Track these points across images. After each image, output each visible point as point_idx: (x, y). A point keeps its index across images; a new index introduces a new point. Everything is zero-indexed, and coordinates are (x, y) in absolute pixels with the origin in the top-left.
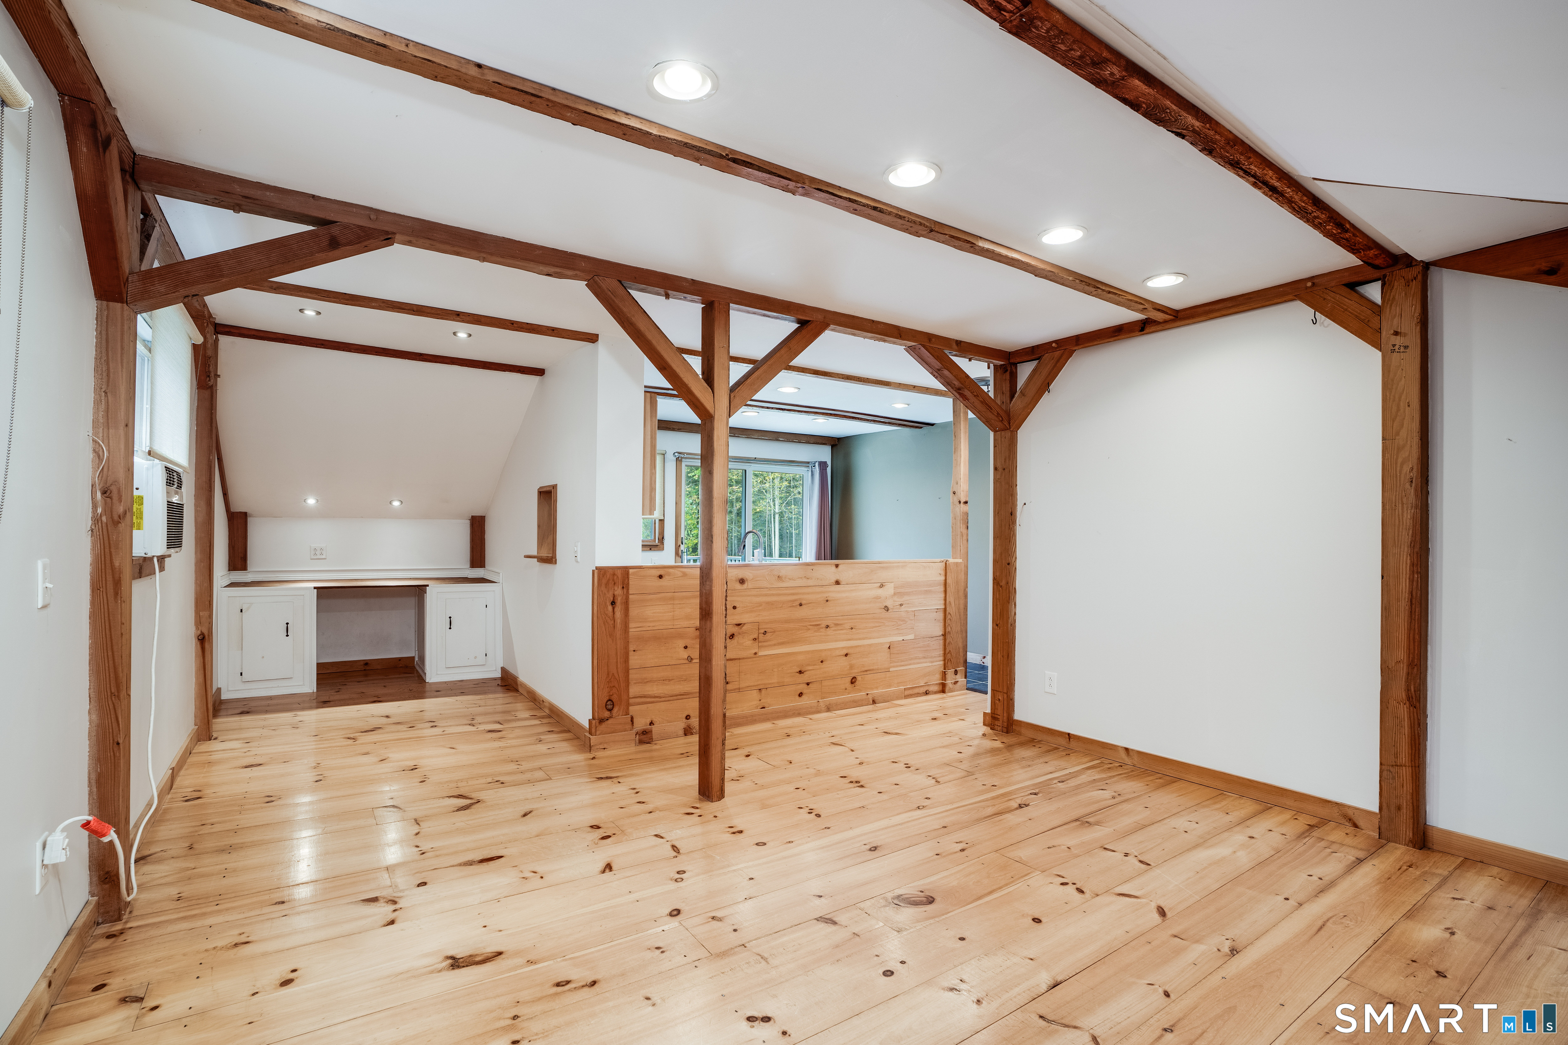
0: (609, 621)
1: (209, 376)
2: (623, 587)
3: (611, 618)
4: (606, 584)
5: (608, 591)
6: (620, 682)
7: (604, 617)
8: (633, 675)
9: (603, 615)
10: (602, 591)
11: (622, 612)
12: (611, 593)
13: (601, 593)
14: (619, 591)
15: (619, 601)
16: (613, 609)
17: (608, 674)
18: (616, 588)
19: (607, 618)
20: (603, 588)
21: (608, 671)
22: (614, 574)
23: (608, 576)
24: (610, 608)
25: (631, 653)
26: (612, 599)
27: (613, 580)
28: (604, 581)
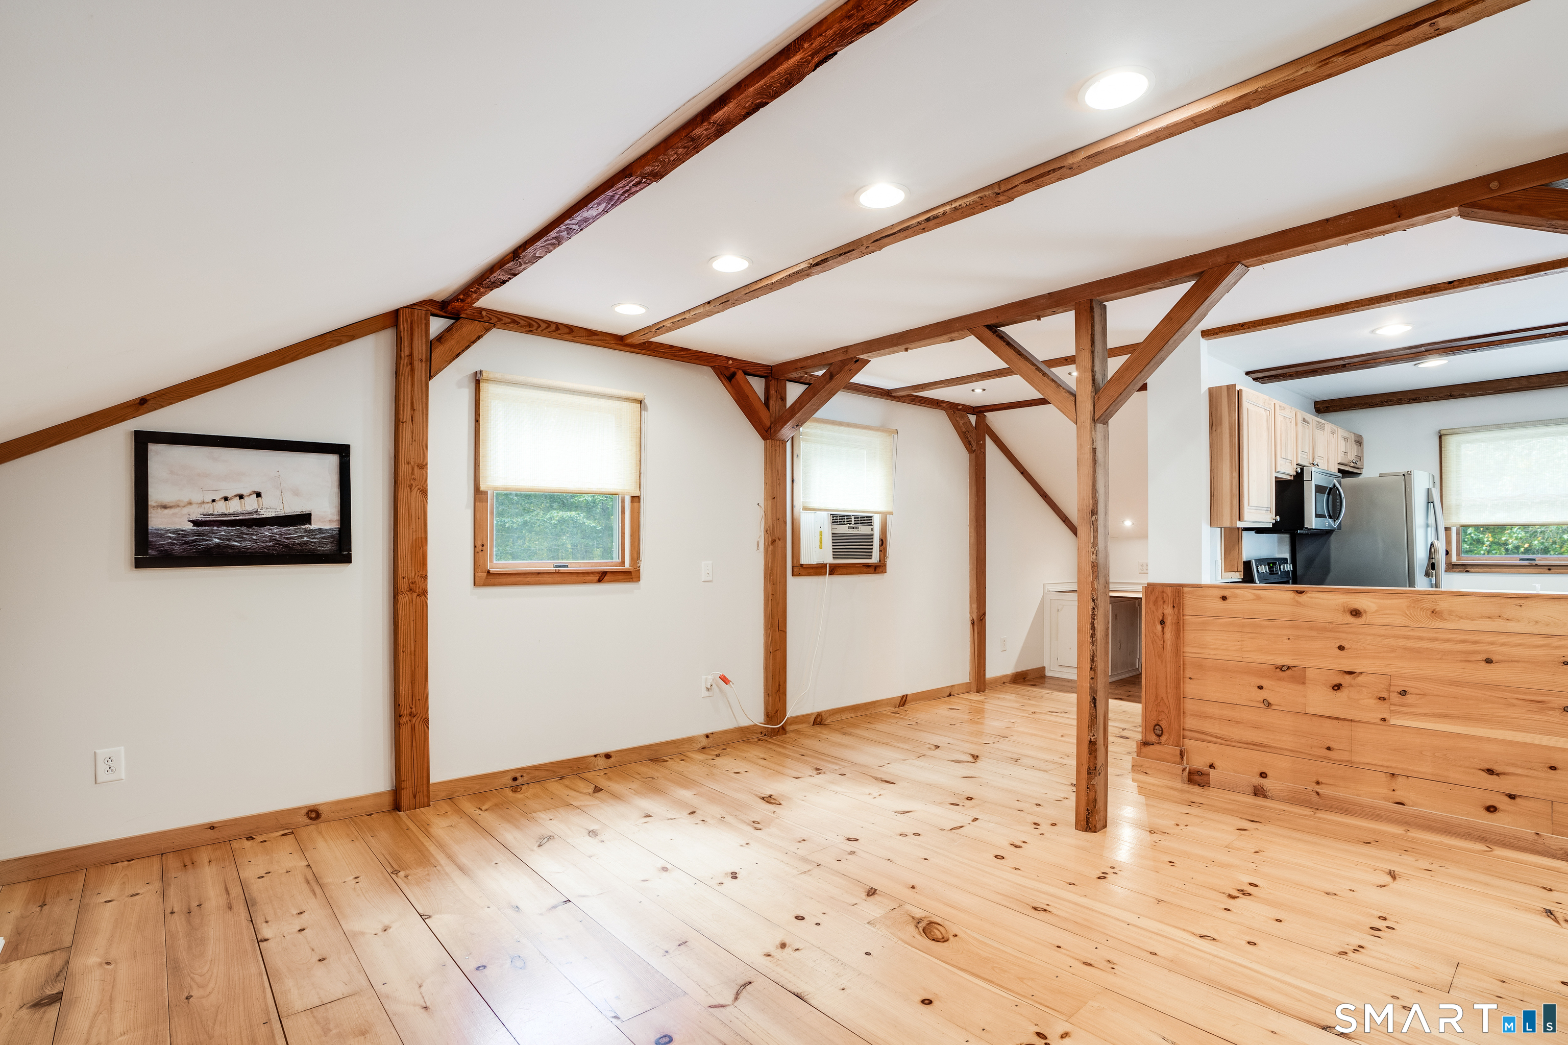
0: (1158, 641)
1: (971, 444)
2: (1174, 607)
3: (1160, 638)
4: (1154, 602)
5: (1157, 610)
6: (1170, 709)
7: (1152, 636)
8: (1189, 706)
9: (1151, 634)
10: (1150, 608)
11: (1173, 633)
12: (1160, 612)
13: (1149, 610)
14: (1169, 610)
15: (1169, 621)
16: (1163, 628)
17: (1157, 697)
18: (1166, 607)
19: (1155, 637)
20: (1151, 605)
21: (1156, 693)
22: (1163, 592)
23: (1157, 593)
24: (1159, 627)
25: (1187, 680)
26: (1161, 618)
27: (1162, 598)
28: (1152, 598)
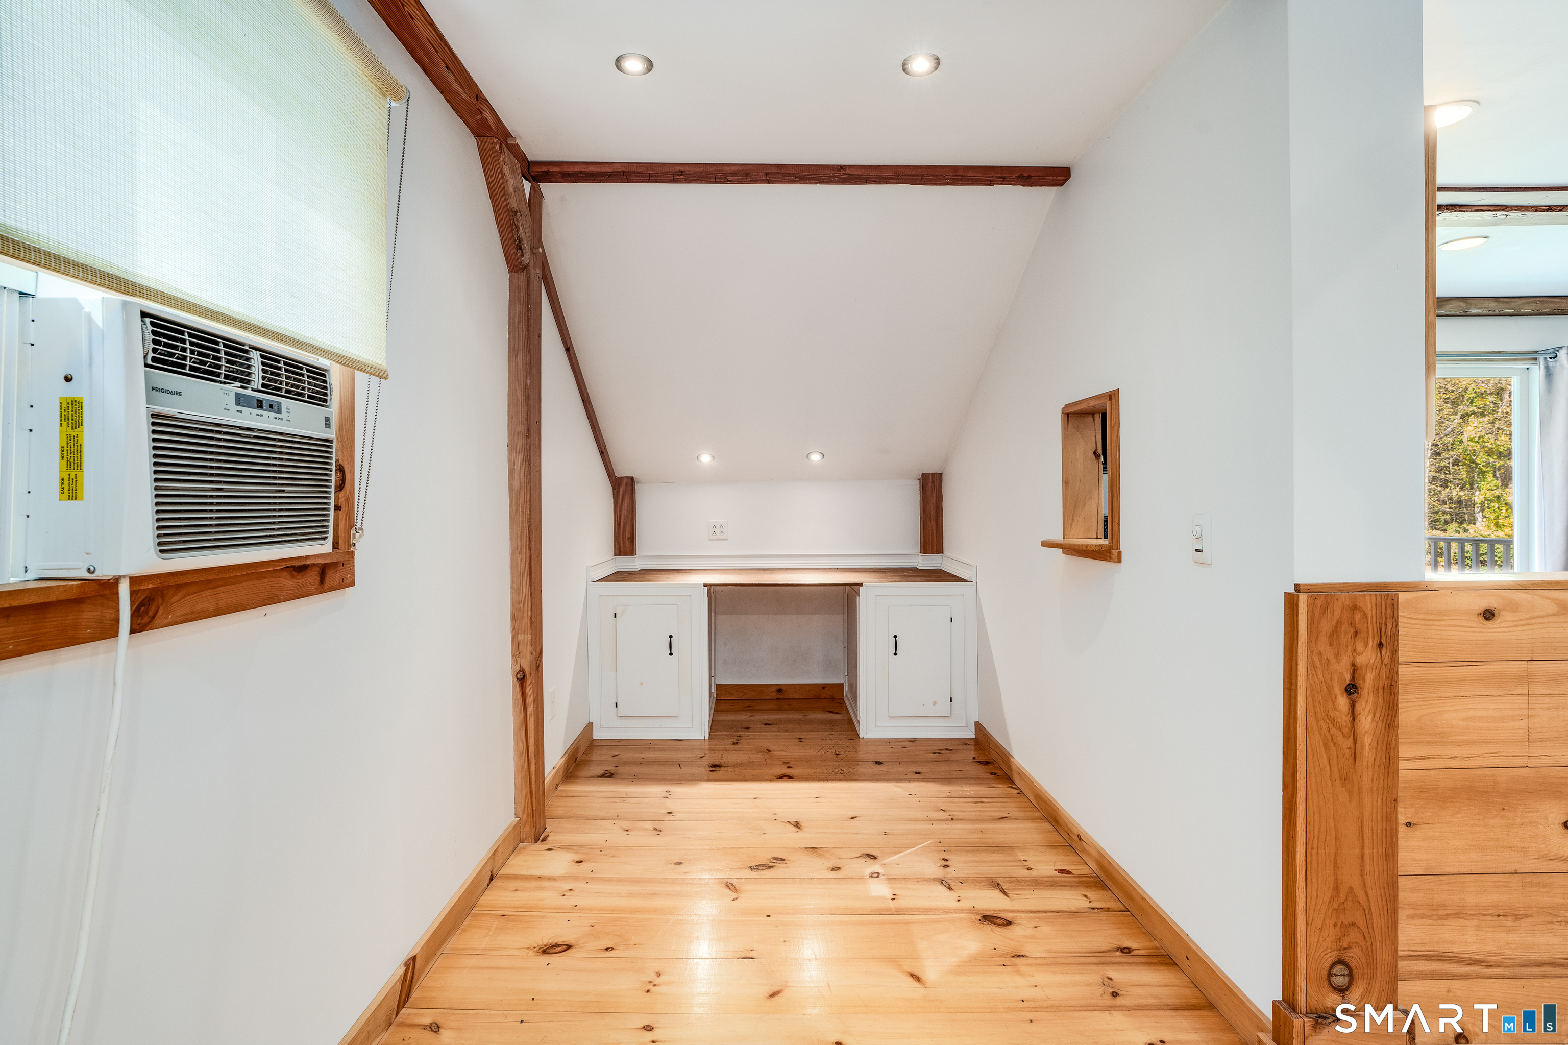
0: (1340, 738)
1: (520, 248)
2: (1380, 645)
3: (1346, 731)
4: (1331, 635)
5: (1337, 655)
6: (1371, 914)
7: (1325, 727)
8: (1407, 892)
9: (1322, 723)
10: (1320, 654)
11: (1378, 714)
12: (1346, 660)
13: (1316, 660)
14: (1367, 656)
15: (1368, 681)
16: (1353, 705)
17: (1336, 888)
18: (1360, 647)
19: (1334, 731)
20: (1323, 646)
21: (1336, 879)
22: (1354, 608)
23: (1337, 613)
24: (1343, 702)
25: (1402, 830)
26: (1348, 677)
27: (1352, 624)
28: (1326, 626)
